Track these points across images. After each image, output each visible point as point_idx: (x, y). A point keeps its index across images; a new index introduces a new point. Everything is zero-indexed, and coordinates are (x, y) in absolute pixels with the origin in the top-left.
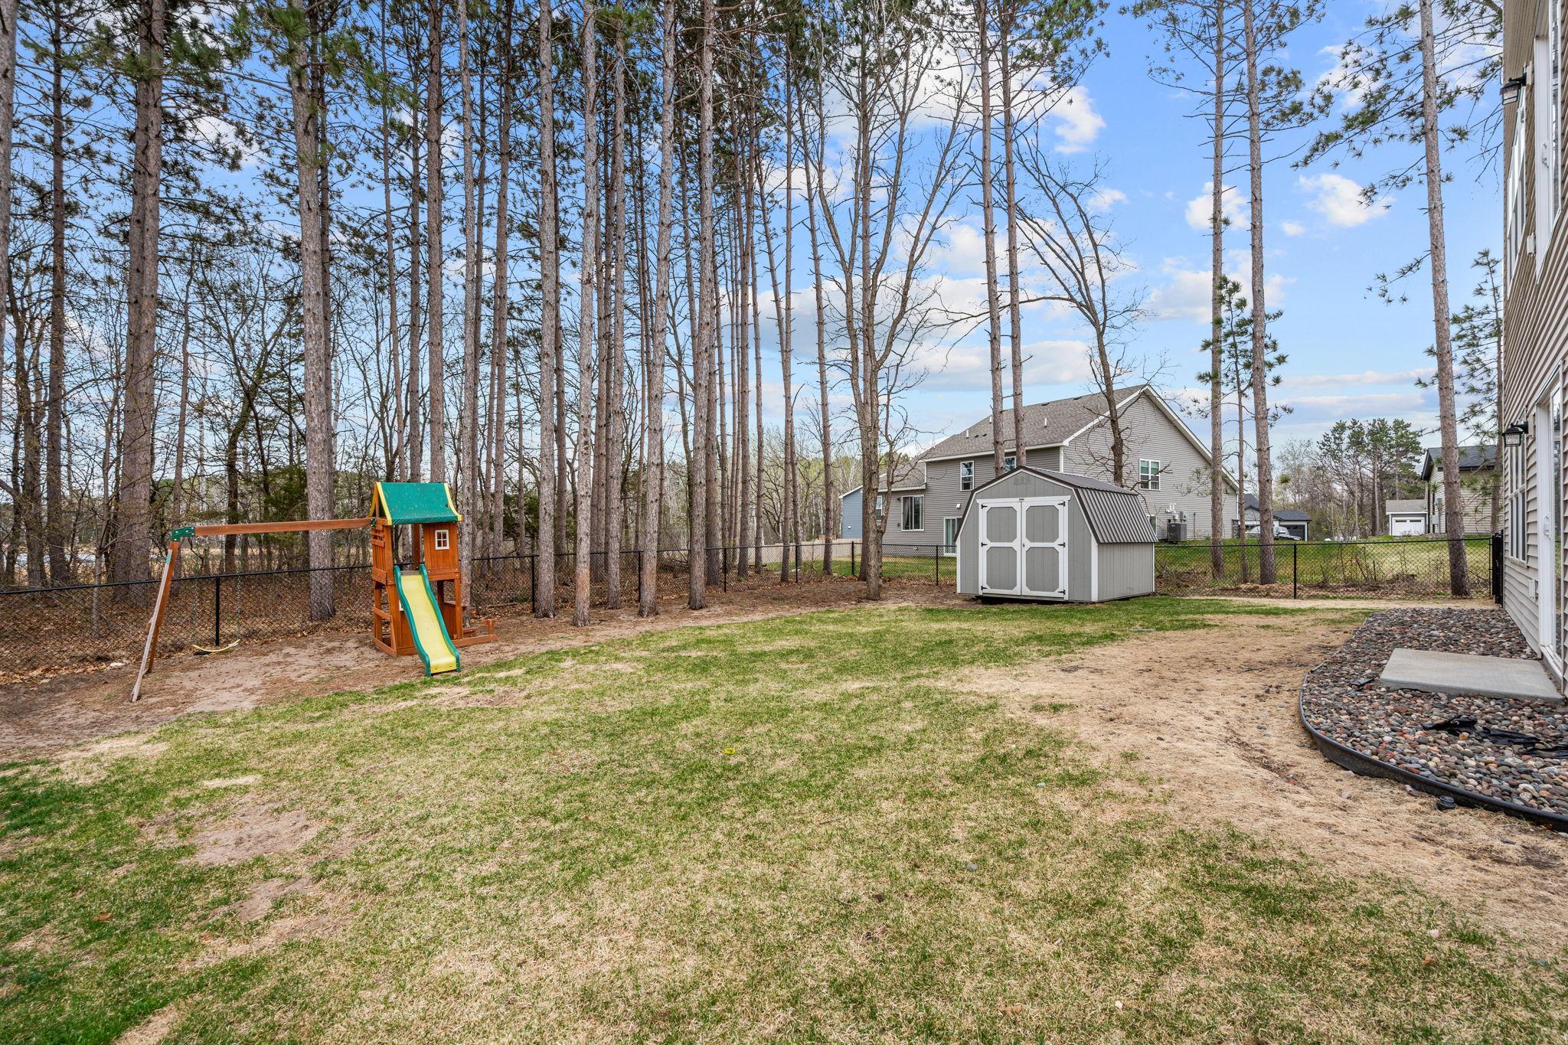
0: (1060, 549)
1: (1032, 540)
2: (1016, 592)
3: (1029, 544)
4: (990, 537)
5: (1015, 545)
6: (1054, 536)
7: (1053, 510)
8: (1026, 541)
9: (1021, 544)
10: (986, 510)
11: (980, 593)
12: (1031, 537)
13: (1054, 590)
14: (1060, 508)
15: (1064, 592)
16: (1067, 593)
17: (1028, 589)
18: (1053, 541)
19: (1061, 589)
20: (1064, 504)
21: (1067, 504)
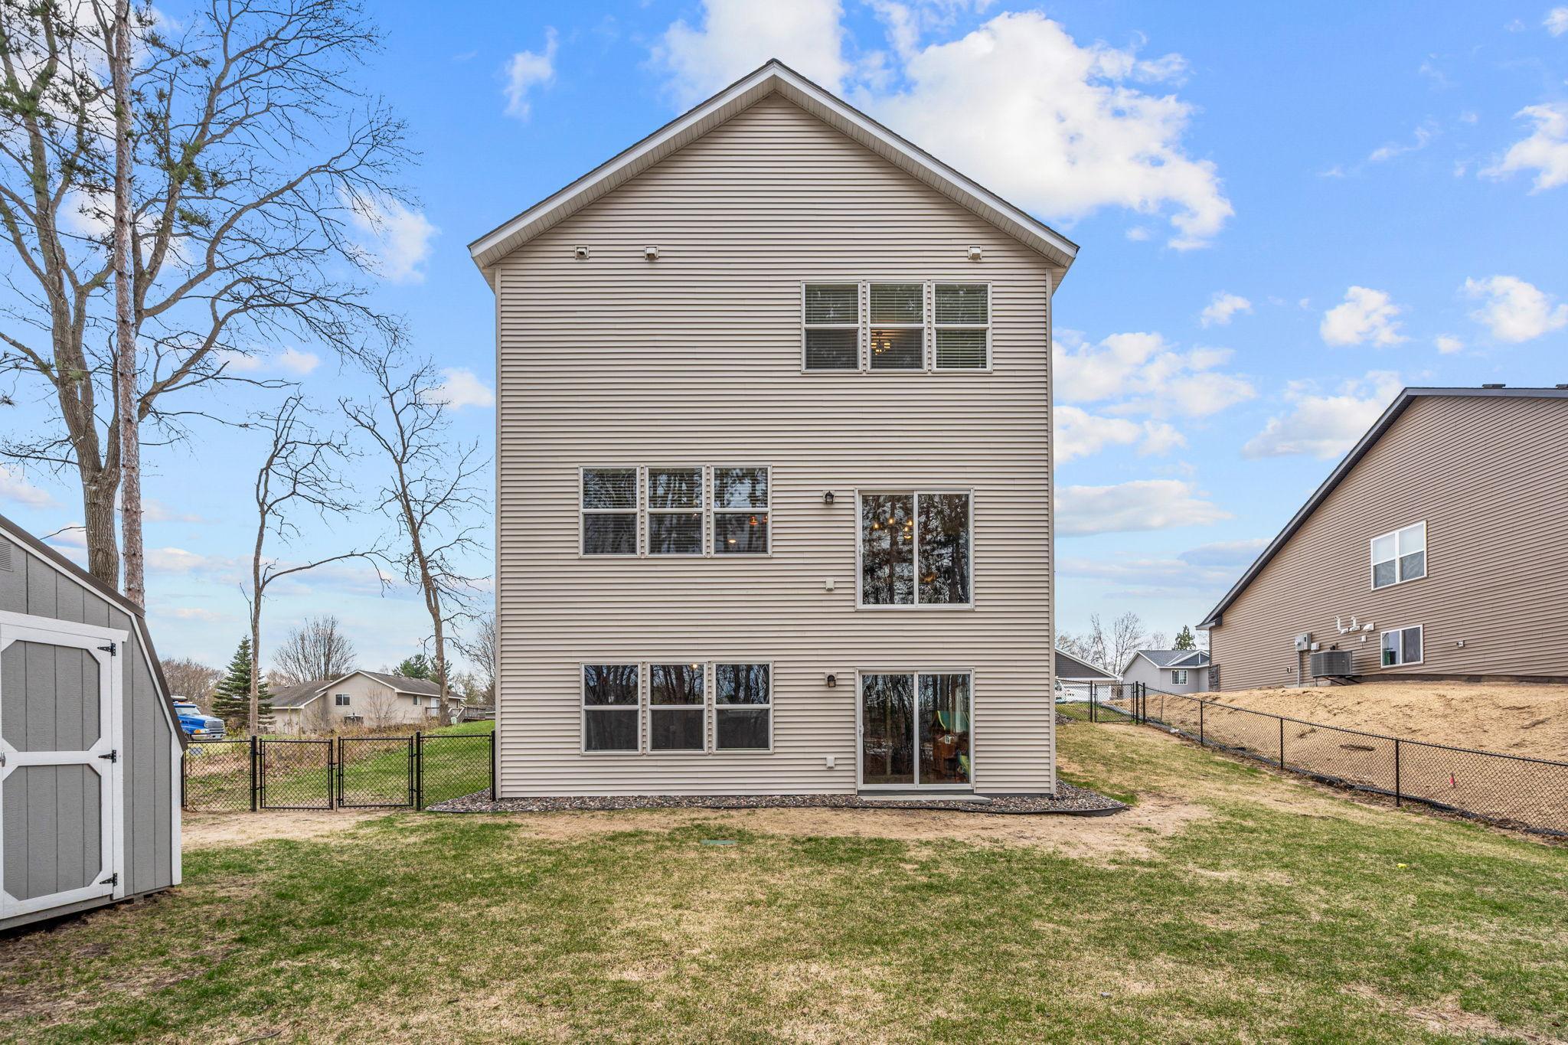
0: (104, 767)
6: (88, 732)
7: (87, 663)
13: (85, 882)
14: (103, 657)
15: (113, 880)
16: (121, 880)
17: (11, 900)
18: (84, 746)
19: (105, 874)
20: (112, 649)
21: (119, 649)
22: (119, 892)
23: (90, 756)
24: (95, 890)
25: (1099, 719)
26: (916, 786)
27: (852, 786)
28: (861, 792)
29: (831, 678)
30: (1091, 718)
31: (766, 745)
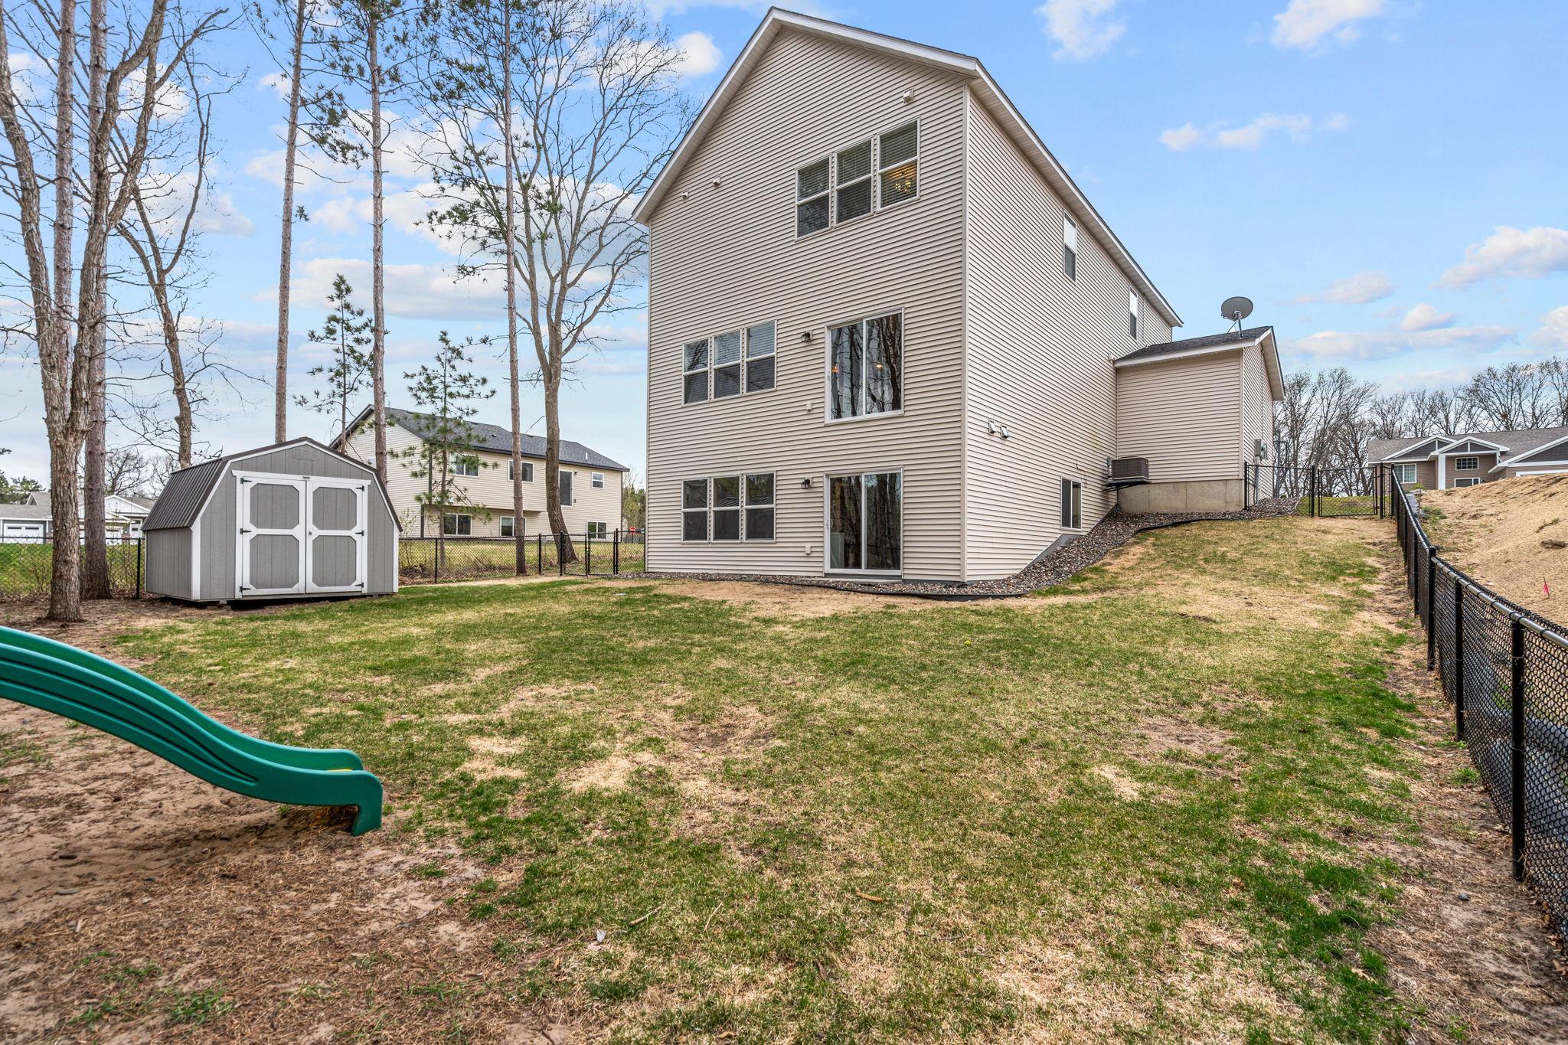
0: (358, 538)
1: (321, 527)
2: (298, 589)
3: (317, 532)
4: (256, 521)
5: (298, 532)
6: (351, 523)
7: (350, 494)
8: (311, 527)
9: (305, 531)
10: (248, 486)
11: (238, 595)
12: (319, 522)
13: (349, 584)
14: (358, 492)
15: (362, 585)
16: (366, 585)
17: (315, 586)
18: (349, 528)
19: (358, 582)
20: (363, 489)
21: (366, 489)
22: (365, 590)
23: (351, 533)
24: (352, 588)
25: (1324, 513)
26: (863, 571)
27: (820, 569)
28: (827, 575)
29: (807, 482)
30: (1313, 512)
31: (771, 537)
